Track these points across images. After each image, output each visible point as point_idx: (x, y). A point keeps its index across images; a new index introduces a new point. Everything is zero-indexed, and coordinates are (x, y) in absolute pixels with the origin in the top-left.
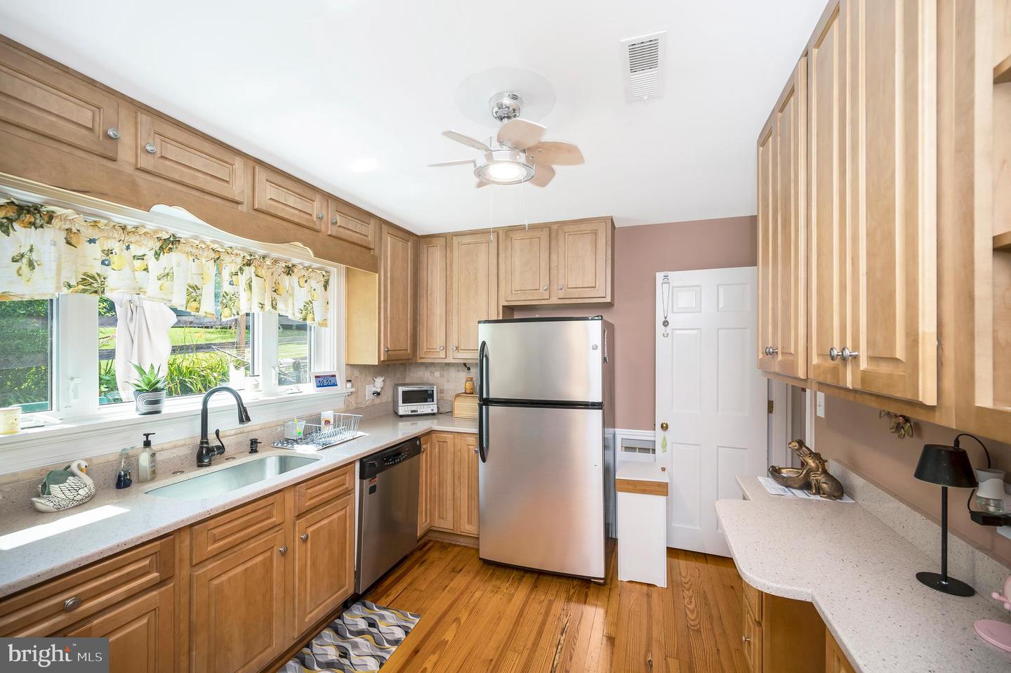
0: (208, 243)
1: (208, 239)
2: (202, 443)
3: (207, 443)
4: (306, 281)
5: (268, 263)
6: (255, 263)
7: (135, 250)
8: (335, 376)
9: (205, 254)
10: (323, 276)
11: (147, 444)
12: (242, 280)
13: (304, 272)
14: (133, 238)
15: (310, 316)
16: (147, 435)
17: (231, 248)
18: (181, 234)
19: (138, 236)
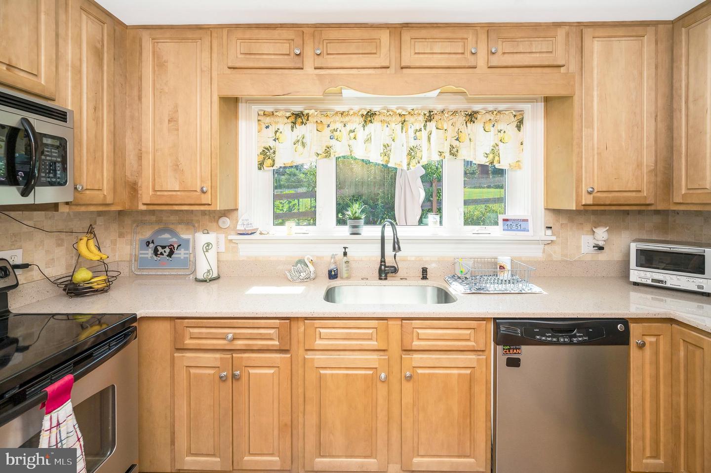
0: (395, 110)
1: (393, 107)
2: (381, 262)
3: (384, 262)
4: (494, 126)
5: (446, 115)
6: (436, 117)
7: (350, 127)
8: (527, 220)
9: (394, 119)
10: (515, 116)
11: (345, 254)
12: (424, 134)
13: (488, 117)
14: (347, 119)
15: (497, 158)
16: (345, 248)
17: (413, 110)
18: (376, 108)
19: (350, 117)
